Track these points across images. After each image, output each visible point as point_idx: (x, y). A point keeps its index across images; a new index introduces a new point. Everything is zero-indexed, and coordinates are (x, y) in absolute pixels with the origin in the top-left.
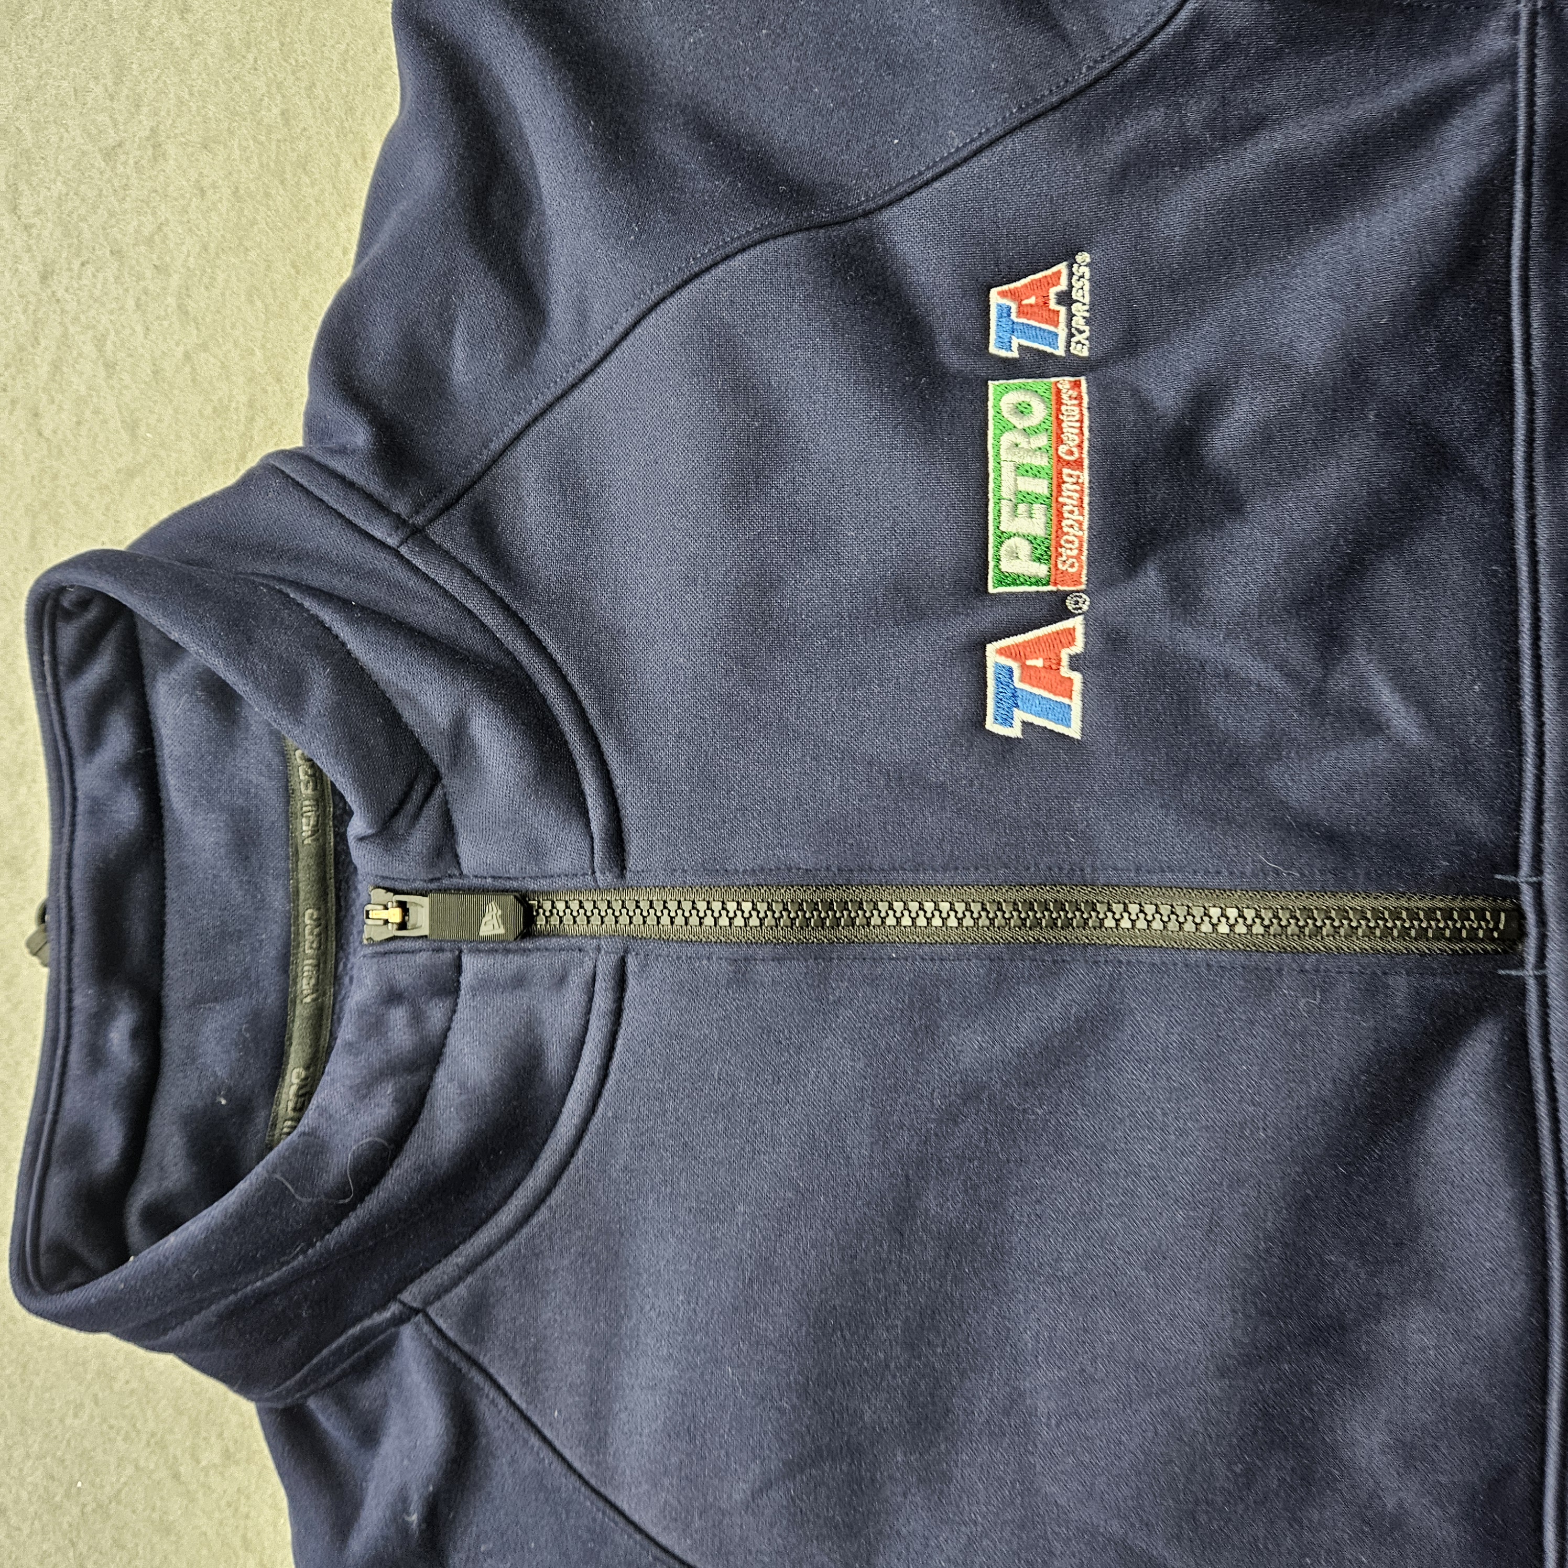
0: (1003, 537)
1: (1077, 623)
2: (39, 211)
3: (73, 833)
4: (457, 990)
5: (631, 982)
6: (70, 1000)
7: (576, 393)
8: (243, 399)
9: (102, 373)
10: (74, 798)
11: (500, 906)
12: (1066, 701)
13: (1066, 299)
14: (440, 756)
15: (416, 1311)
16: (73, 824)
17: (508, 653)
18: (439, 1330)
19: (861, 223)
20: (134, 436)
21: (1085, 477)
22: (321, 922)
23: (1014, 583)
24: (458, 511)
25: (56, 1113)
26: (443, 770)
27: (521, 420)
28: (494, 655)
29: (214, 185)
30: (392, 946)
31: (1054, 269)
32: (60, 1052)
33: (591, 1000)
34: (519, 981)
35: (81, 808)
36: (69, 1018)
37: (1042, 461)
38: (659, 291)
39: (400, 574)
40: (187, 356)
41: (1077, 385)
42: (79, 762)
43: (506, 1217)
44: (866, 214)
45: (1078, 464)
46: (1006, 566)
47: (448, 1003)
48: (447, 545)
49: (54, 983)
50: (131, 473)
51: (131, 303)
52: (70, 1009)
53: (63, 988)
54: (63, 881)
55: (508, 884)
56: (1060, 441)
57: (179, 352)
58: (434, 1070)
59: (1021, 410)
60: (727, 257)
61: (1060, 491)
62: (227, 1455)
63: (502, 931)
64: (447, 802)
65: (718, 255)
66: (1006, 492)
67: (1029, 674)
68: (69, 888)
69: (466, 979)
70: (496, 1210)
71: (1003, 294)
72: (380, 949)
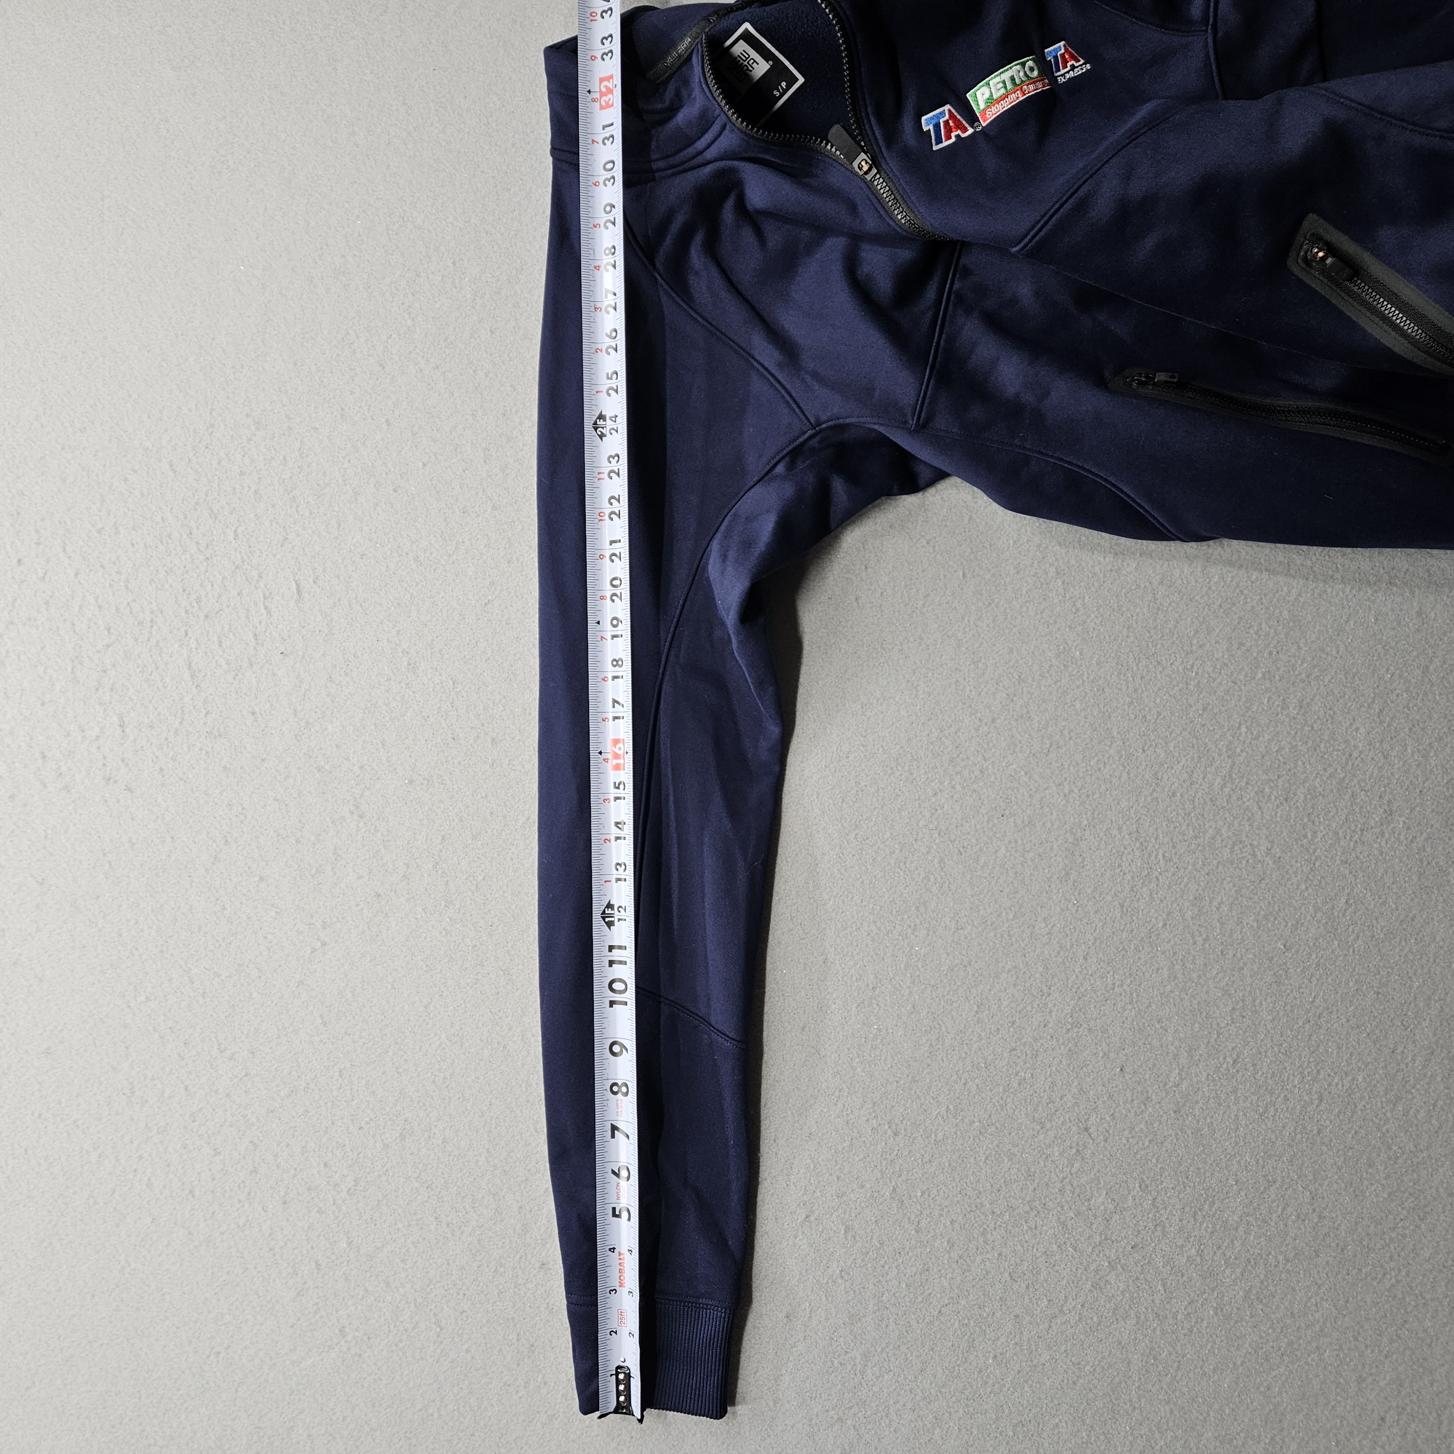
2: (74, 551)
8: (149, 619)
9: (97, 610)
20: (109, 632)
29: (137, 543)
40: (128, 604)
50: (108, 646)
51: (107, 585)
57: (126, 602)
62: (147, 998)
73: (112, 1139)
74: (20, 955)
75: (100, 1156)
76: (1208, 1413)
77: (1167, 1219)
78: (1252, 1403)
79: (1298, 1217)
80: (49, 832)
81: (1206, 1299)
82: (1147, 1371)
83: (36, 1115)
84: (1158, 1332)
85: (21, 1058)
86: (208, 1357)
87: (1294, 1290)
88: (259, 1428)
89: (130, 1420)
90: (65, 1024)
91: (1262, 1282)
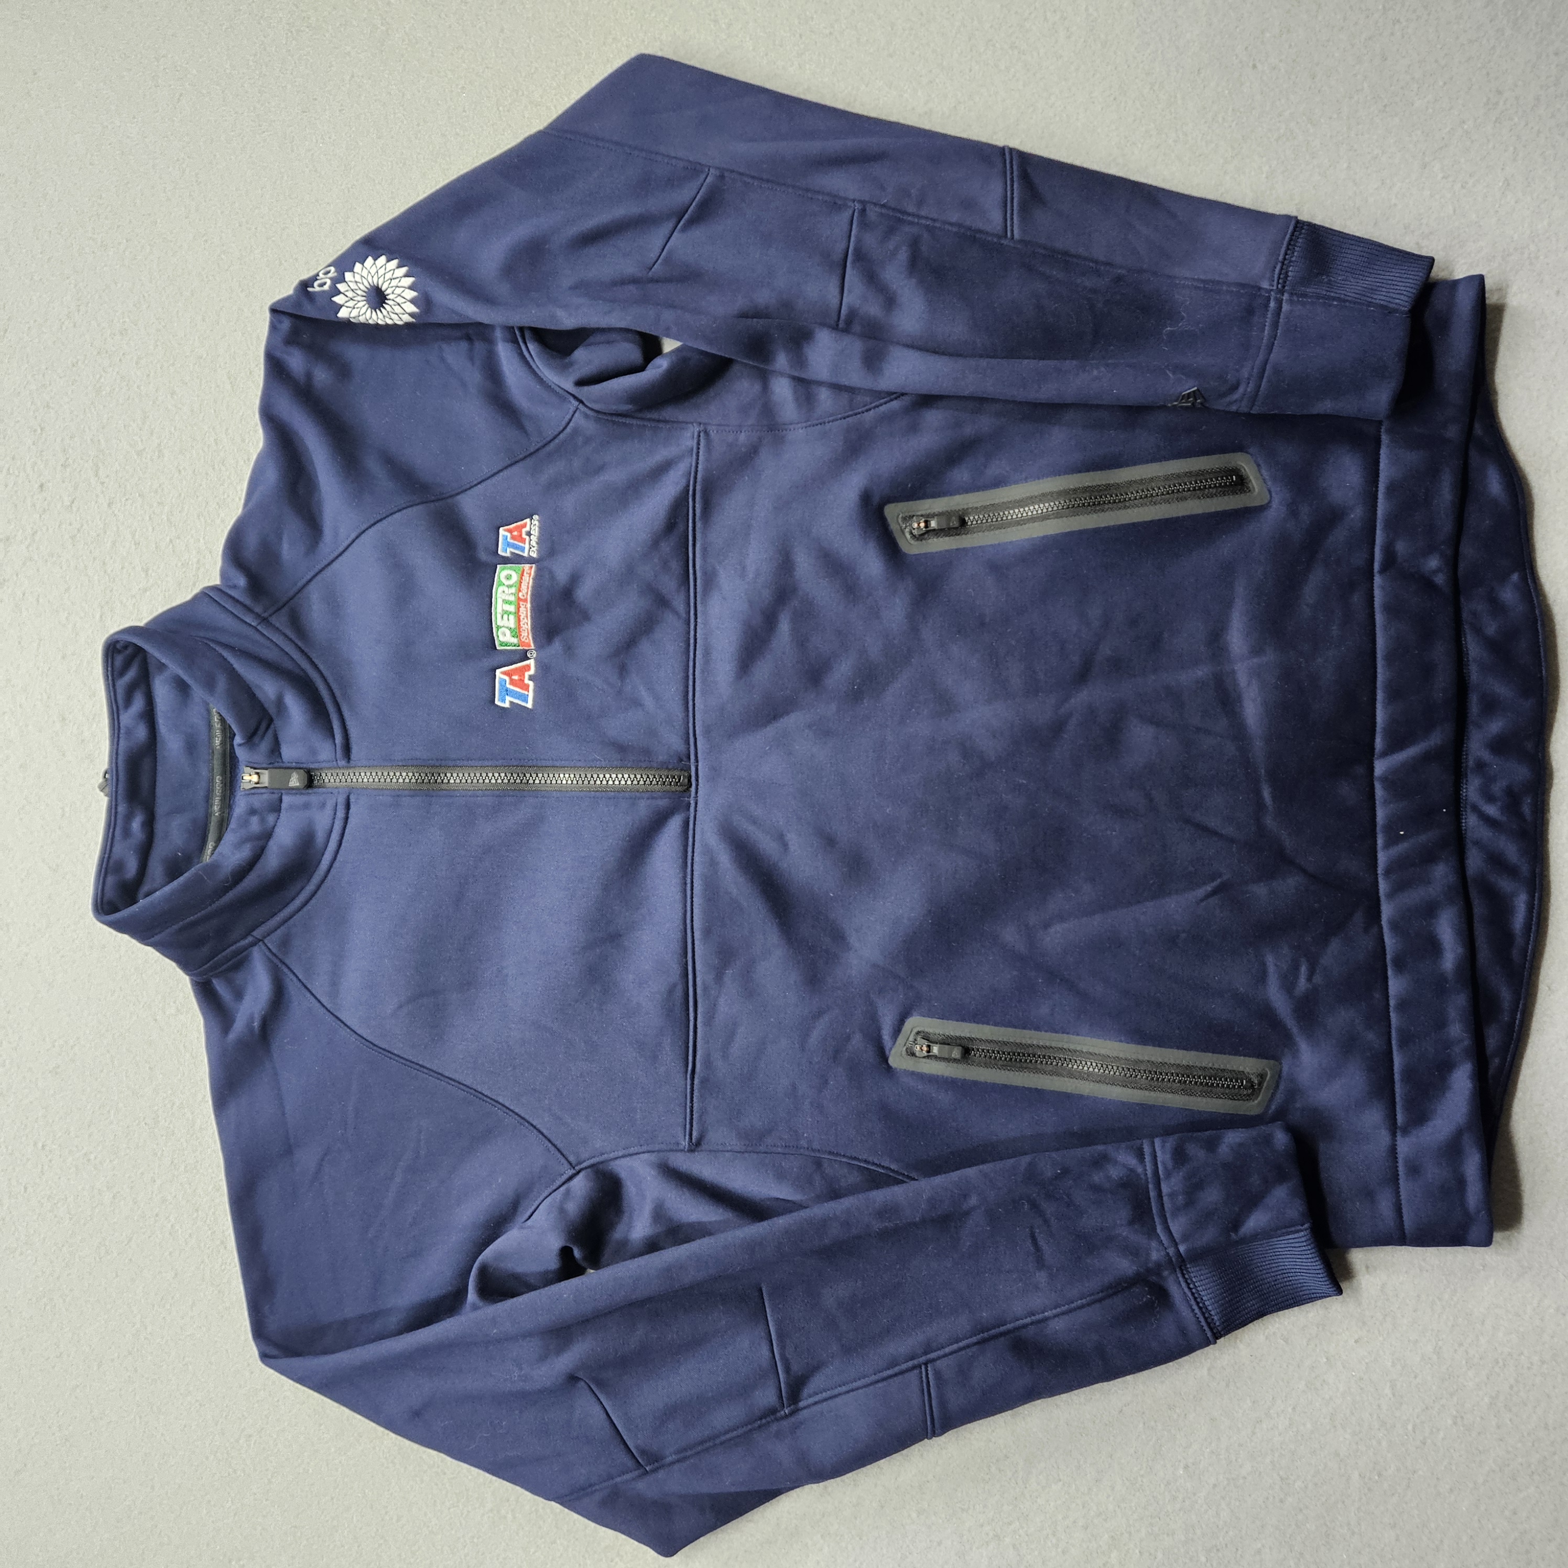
0: (498, 628)
1: (531, 662)
3: (118, 741)
4: (280, 809)
5: (352, 806)
6: (116, 808)
7: (334, 563)
8: (195, 560)
9: (133, 547)
10: (119, 727)
11: (298, 773)
12: (526, 693)
13: (529, 534)
14: (272, 710)
15: (260, 940)
16: (118, 737)
17: (303, 670)
18: (269, 949)
19: (449, 501)
20: (147, 574)
21: (529, 605)
22: (224, 783)
23: (506, 645)
24: (283, 611)
25: (110, 854)
26: (274, 717)
27: (312, 574)
28: (297, 671)
29: (184, 468)
30: (253, 791)
31: (525, 521)
32: (111, 830)
33: (335, 814)
34: (306, 806)
35: (122, 731)
36: (116, 817)
37: (512, 598)
38: (365, 526)
39: (257, 637)
40: (171, 541)
41: (531, 567)
42: (121, 712)
43: (298, 902)
44: (451, 496)
45: (526, 600)
46: (502, 638)
47: (276, 814)
48: (278, 625)
49: (110, 802)
50: (145, 590)
51: (147, 518)
52: (116, 813)
53: (114, 803)
54: (114, 761)
55: (301, 766)
56: (520, 591)
57: (168, 539)
58: (268, 841)
59: (508, 577)
60: (392, 514)
61: (519, 611)
62: (178, 1010)
63: (298, 784)
64: (275, 731)
65: (388, 513)
66: (499, 610)
67: (513, 682)
68: (117, 763)
69: (284, 805)
70: (293, 899)
71: (505, 530)
72: (247, 792)
73: (129, 1177)
74: (26, 955)
75: (114, 1197)
76: (1442, 1541)
77: (1399, 1308)
78: (1494, 1529)
79: (1558, 1310)
80: (67, 809)
81: (1443, 1406)
82: (1369, 1489)
83: (40, 1145)
84: (1384, 1444)
85: (24, 1077)
86: (237, 1441)
87: (1548, 1396)
88: (296, 1527)
89: (141, 1513)
90: (78, 1038)
91: (1511, 1387)
